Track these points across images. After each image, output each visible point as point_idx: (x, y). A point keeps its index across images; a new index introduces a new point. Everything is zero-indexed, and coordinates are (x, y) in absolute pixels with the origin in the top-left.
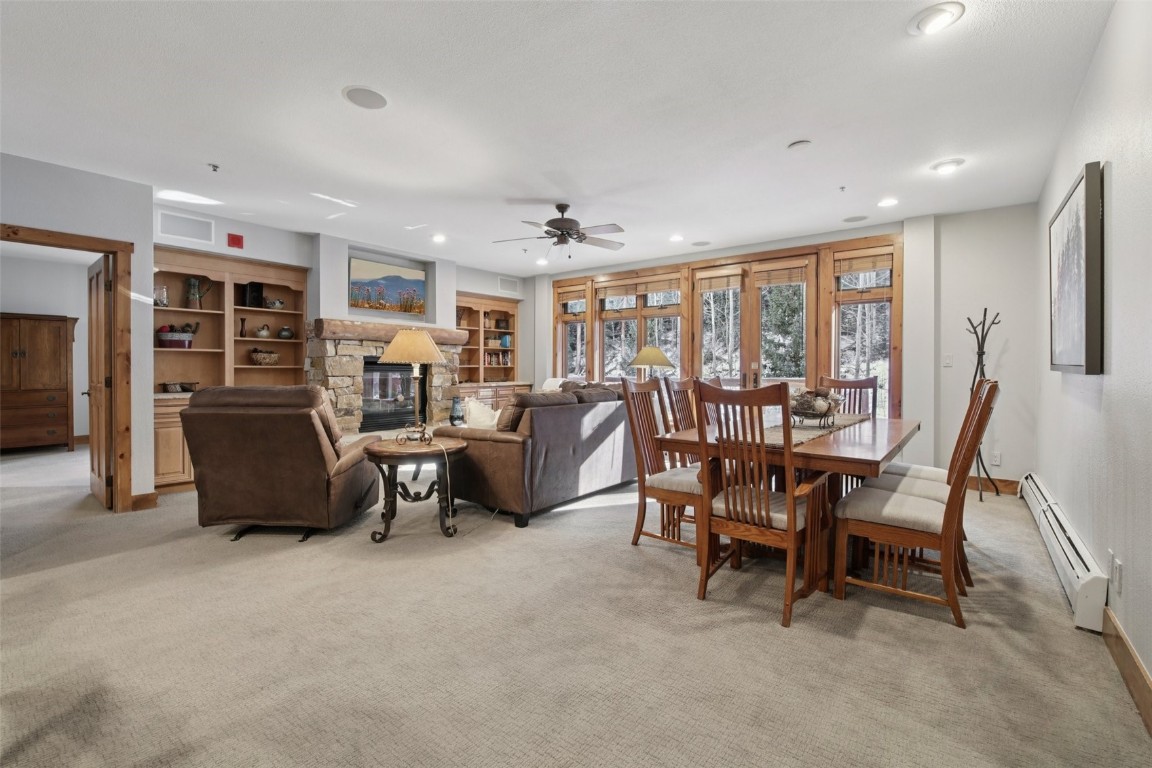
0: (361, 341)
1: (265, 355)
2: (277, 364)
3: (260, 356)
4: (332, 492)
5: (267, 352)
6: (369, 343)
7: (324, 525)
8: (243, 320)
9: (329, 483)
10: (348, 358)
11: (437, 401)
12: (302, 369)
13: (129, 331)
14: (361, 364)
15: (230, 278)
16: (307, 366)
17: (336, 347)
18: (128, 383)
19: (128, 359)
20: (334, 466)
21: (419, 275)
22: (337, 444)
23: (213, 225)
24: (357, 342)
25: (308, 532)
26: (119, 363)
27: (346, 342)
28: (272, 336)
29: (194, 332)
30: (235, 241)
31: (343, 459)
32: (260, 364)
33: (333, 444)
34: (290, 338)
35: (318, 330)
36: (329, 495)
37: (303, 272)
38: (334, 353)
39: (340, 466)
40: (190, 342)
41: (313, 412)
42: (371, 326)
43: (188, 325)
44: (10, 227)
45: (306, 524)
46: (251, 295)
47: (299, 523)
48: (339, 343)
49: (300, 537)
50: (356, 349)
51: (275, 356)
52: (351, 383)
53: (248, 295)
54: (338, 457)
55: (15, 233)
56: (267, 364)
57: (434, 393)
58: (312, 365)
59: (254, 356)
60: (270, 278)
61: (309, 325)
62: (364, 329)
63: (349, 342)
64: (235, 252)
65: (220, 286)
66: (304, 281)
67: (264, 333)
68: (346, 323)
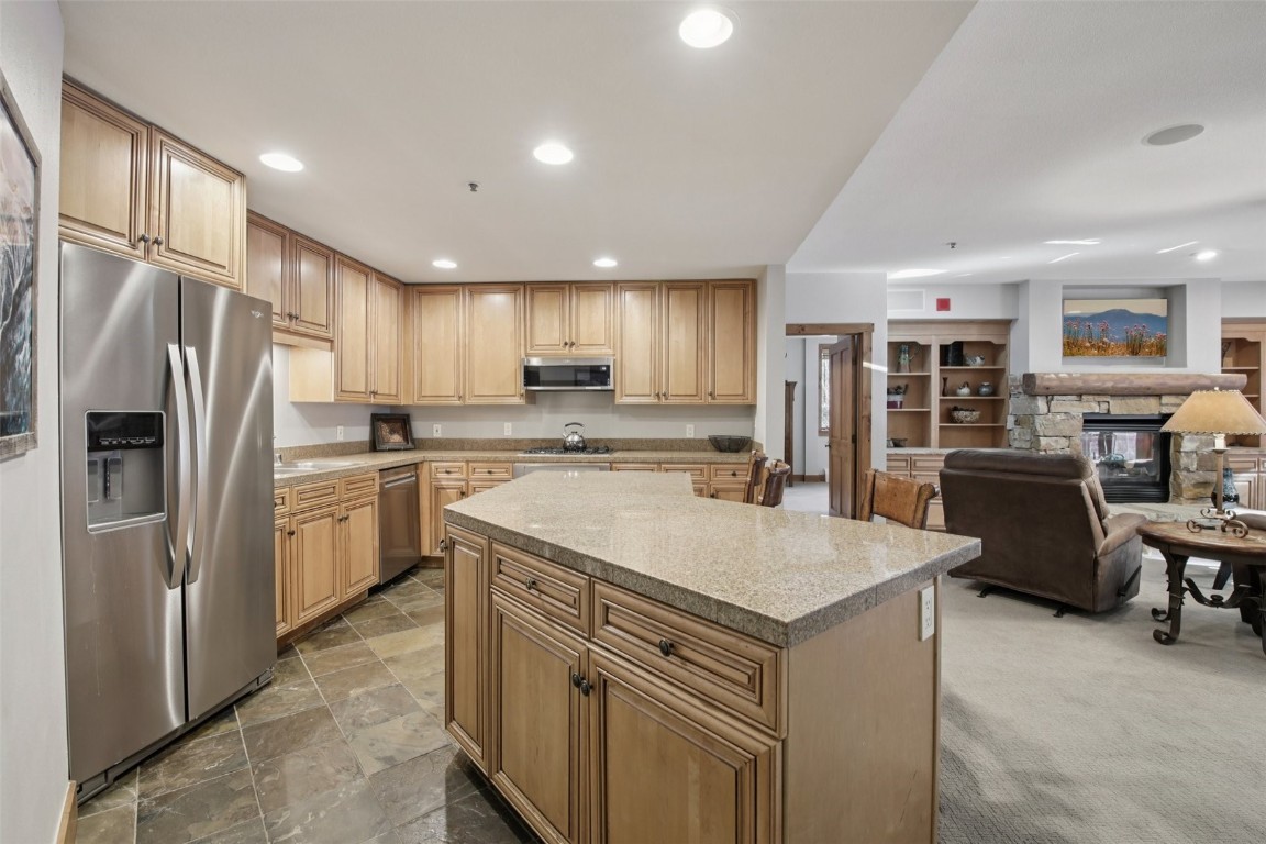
0: (1080, 395)
1: (965, 413)
2: (977, 422)
3: (961, 414)
4: (1099, 572)
5: (967, 410)
6: (1091, 397)
7: (1087, 606)
8: (945, 380)
9: (1096, 562)
10: (1063, 416)
11: (1188, 471)
12: (1003, 428)
13: (871, 397)
14: (1079, 423)
15: (934, 340)
16: (1010, 422)
17: (1048, 404)
18: (869, 440)
19: (870, 420)
20: (1102, 544)
21: (1157, 307)
22: (1104, 521)
23: (924, 295)
24: (1074, 397)
25: (1063, 609)
26: (864, 423)
27: (1060, 397)
28: (972, 394)
29: (904, 393)
30: (943, 304)
31: (1109, 537)
32: (961, 422)
33: (1100, 520)
34: (990, 395)
35: (1028, 386)
36: (1095, 574)
37: (1006, 324)
38: (1046, 411)
39: (1107, 546)
40: (901, 403)
41: (1083, 484)
42: (1094, 378)
43: (899, 387)
44: (801, 325)
45: (1065, 600)
46: (953, 354)
47: (1056, 597)
48: (1052, 399)
49: (1055, 612)
50: (1072, 405)
51: (976, 414)
52: (1067, 444)
53: (950, 355)
54: (1106, 534)
55: (803, 329)
56: (968, 422)
57: (1184, 461)
58: (1017, 422)
59: (956, 414)
60: (972, 335)
61: (1014, 380)
62: (1084, 381)
63: (1064, 398)
64: (943, 315)
65: (926, 349)
66: (1007, 333)
67: (965, 391)
68: (1061, 375)
